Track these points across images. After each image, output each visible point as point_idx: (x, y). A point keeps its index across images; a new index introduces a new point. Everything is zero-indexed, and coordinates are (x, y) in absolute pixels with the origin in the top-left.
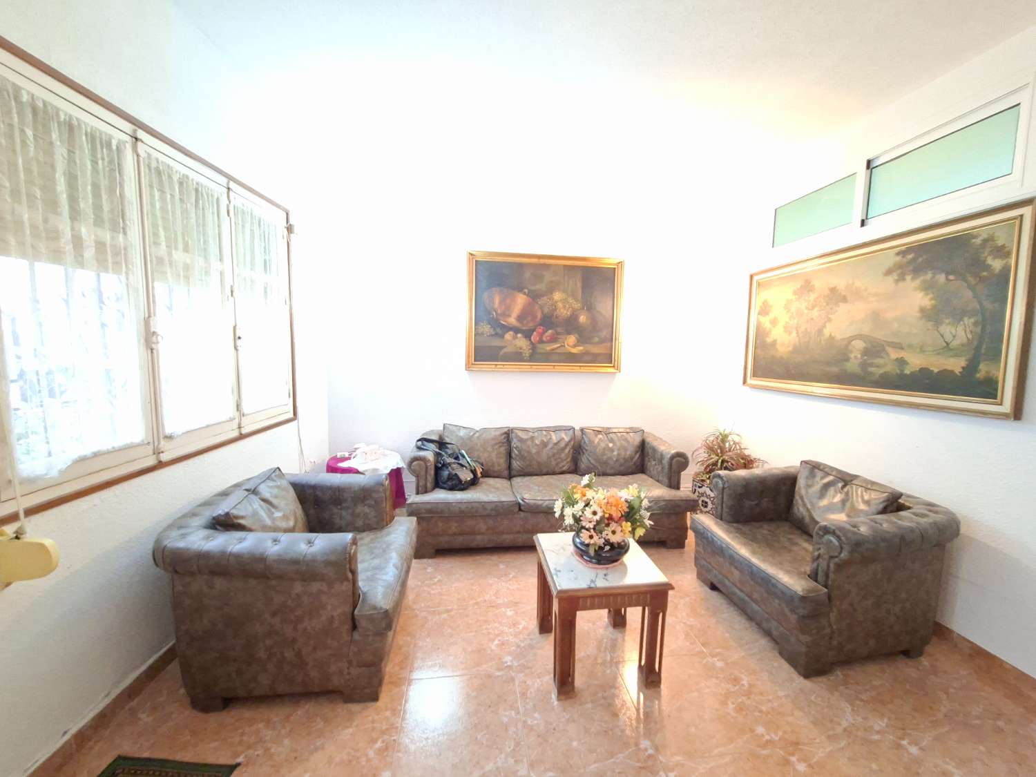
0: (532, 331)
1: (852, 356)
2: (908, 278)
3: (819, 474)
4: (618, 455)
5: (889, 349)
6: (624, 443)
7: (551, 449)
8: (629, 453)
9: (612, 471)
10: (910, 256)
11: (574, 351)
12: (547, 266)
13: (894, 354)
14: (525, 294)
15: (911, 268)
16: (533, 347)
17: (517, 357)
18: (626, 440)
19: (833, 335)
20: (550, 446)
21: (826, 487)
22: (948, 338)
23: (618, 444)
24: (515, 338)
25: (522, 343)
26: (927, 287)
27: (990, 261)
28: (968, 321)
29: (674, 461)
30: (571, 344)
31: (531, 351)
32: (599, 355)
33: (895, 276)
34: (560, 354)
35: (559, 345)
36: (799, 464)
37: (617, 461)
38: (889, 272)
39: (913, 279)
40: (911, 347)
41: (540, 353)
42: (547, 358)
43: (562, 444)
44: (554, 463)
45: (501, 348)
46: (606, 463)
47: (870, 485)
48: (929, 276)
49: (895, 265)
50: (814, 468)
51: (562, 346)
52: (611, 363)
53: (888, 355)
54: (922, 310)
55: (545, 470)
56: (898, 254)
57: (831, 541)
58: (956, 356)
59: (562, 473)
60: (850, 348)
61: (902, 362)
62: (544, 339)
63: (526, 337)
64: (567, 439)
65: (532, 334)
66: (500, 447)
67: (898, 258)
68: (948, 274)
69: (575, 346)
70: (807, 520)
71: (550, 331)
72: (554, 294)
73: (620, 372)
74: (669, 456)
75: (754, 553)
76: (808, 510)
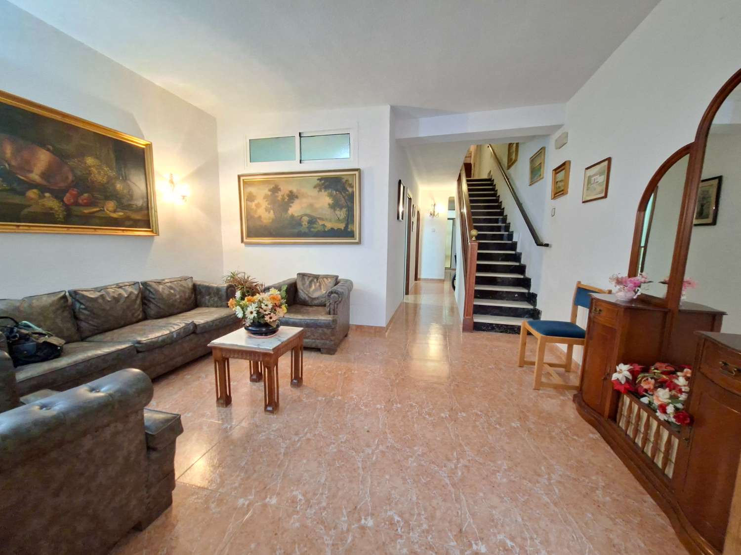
0: (65, 191)
1: (303, 224)
2: (323, 190)
3: (306, 278)
4: (181, 297)
5: (319, 221)
6: (183, 289)
7: (124, 302)
8: (187, 295)
9: (179, 310)
10: (323, 182)
11: (115, 215)
12: (76, 129)
13: (321, 223)
14: (48, 150)
15: (323, 186)
16: (67, 208)
17: (46, 218)
18: (181, 286)
19: (294, 214)
20: (122, 301)
21: (311, 282)
22: (339, 216)
23: (178, 289)
24: (42, 197)
25: (50, 202)
26: (330, 195)
27: (348, 189)
28: (344, 210)
29: (229, 290)
30: (111, 209)
31: (65, 213)
32: (139, 220)
33: (318, 189)
34: (100, 218)
35: (98, 209)
36: (295, 276)
37: (181, 301)
38: (315, 187)
39: (324, 191)
40: (327, 219)
41: (77, 216)
42: (86, 221)
43: (133, 297)
44: (130, 314)
45: (23, 207)
46: (173, 305)
47: (327, 277)
48: (330, 191)
49: (317, 185)
50: (302, 276)
51: (101, 210)
52: (150, 228)
53: (318, 223)
54: (329, 204)
55: (123, 323)
56: (318, 179)
57: (334, 296)
58: (342, 223)
59: (137, 322)
60: (302, 220)
61: (324, 225)
62: (80, 201)
63: (57, 197)
64: (136, 292)
65: (65, 195)
66: (63, 311)
67: (318, 181)
68: (336, 191)
69: (115, 211)
70: (307, 299)
71: (86, 195)
72: (86, 157)
73: (159, 235)
74: (225, 288)
75: (303, 316)
76: (307, 295)
